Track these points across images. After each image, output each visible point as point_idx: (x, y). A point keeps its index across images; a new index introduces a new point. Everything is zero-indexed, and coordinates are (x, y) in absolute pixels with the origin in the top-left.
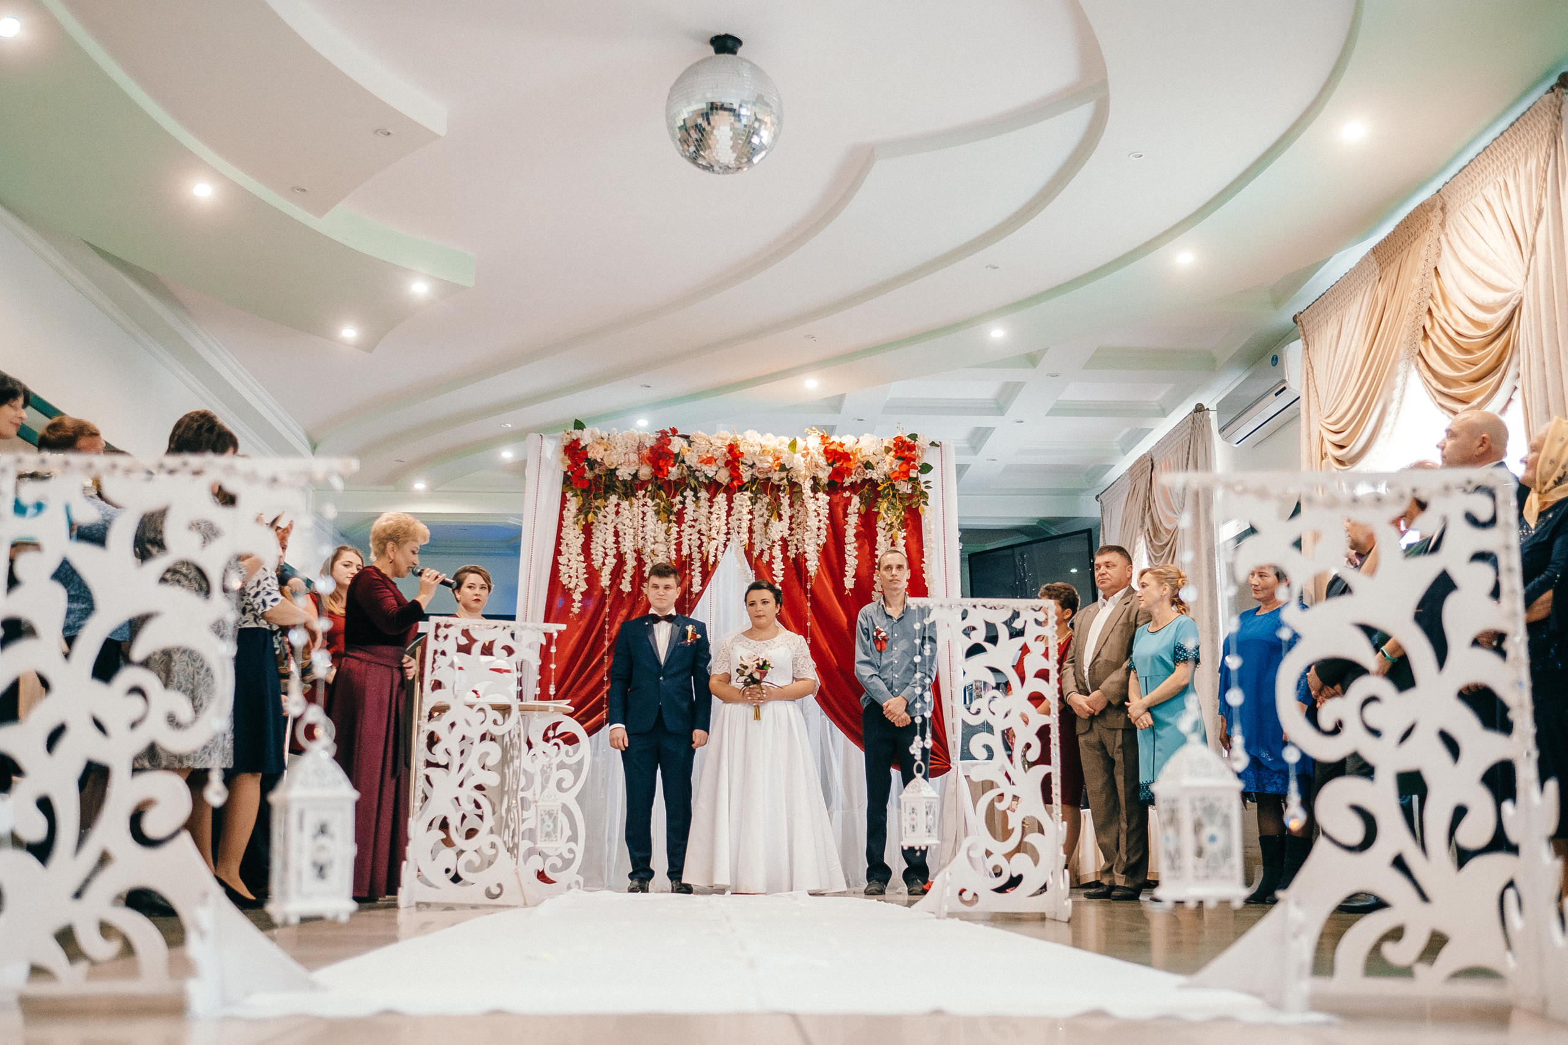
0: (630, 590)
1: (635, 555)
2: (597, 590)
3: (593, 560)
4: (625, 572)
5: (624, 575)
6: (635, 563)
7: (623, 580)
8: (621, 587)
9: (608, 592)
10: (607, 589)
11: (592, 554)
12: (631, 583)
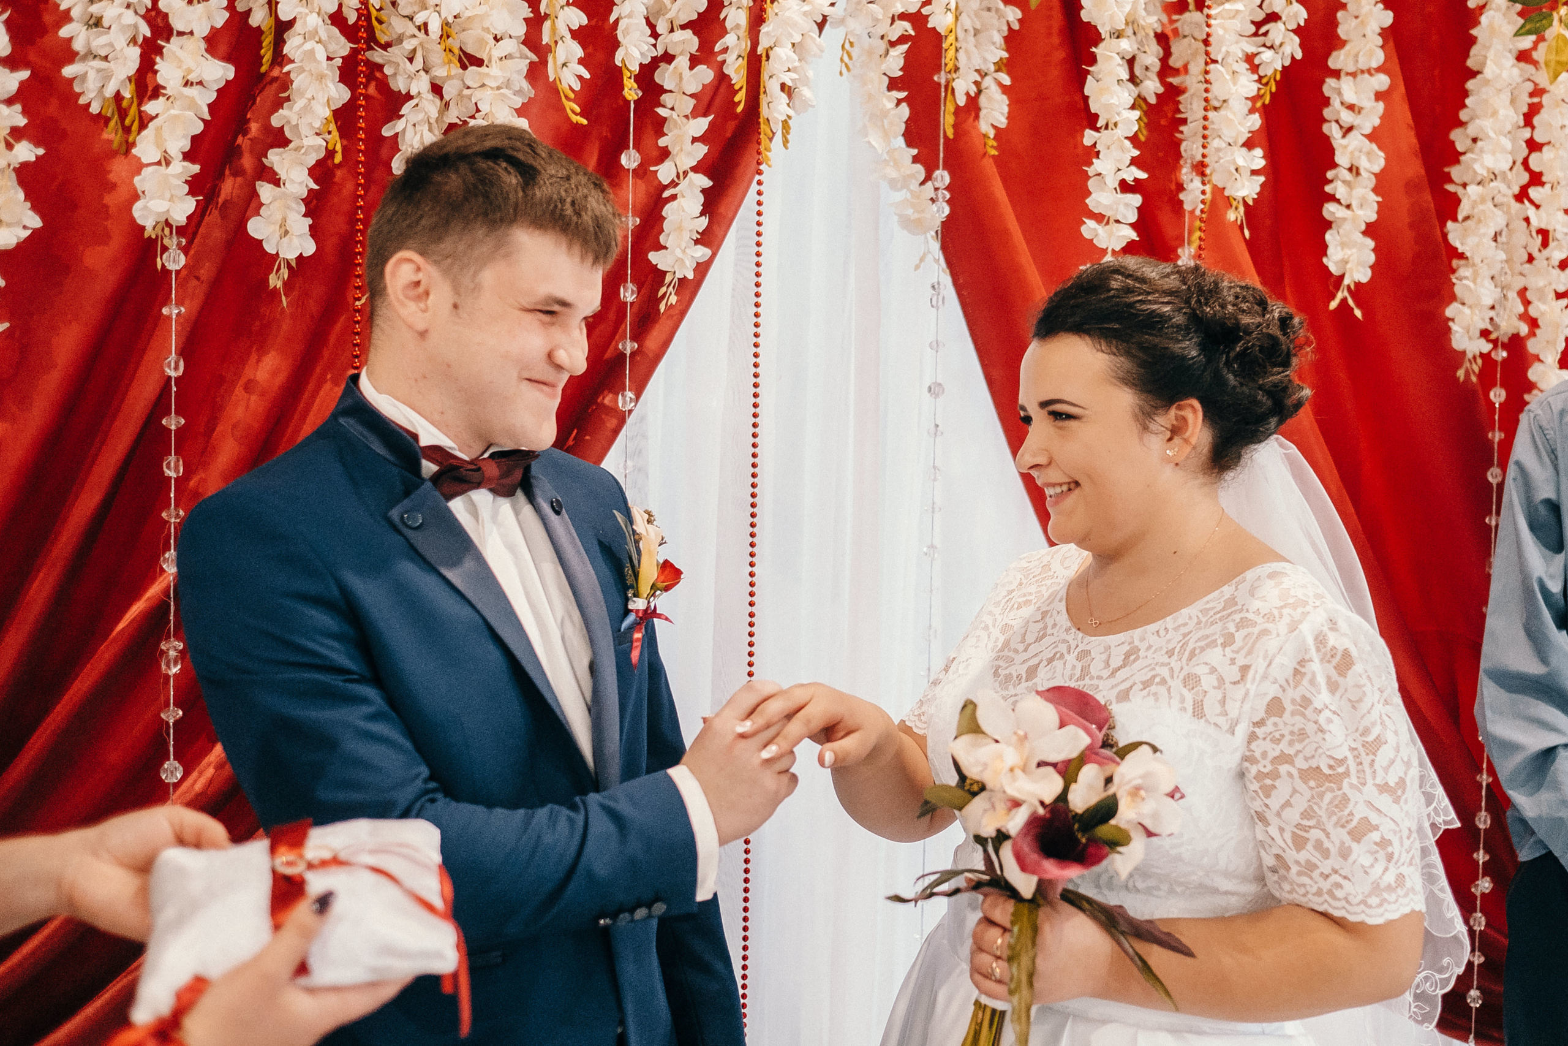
0: (309, 248)
1: (343, 47)
2: (104, 238)
3: (71, 56)
4: (280, 139)
5: (275, 158)
6: (341, 94)
7: (265, 190)
8: (256, 228)
9: (174, 260)
10: (172, 242)
11: (66, 17)
12: (314, 205)
